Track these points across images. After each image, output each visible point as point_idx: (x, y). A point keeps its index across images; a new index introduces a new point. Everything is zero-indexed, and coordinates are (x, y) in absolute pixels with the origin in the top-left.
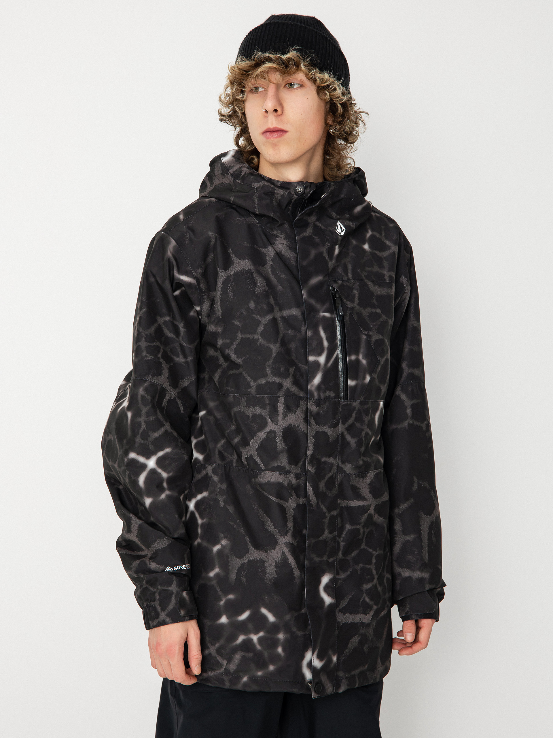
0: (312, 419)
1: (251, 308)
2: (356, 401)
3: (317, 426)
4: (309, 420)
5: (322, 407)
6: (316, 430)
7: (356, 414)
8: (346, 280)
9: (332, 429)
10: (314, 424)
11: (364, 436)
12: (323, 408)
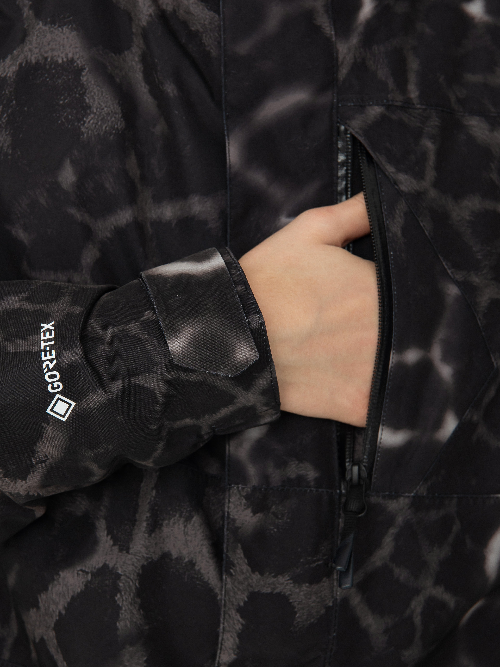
0: (240, 553)
1: (65, 186)
2: (397, 497)
3: (256, 576)
4: (227, 556)
5: (274, 513)
6: (252, 587)
7: (397, 538)
8: (399, 104)
9: (305, 587)
10: (246, 568)
11: (419, 610)
12: (277, 517)
